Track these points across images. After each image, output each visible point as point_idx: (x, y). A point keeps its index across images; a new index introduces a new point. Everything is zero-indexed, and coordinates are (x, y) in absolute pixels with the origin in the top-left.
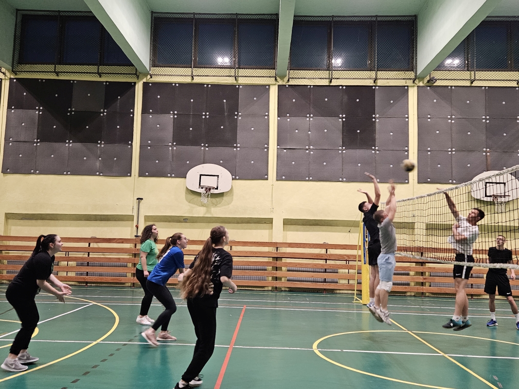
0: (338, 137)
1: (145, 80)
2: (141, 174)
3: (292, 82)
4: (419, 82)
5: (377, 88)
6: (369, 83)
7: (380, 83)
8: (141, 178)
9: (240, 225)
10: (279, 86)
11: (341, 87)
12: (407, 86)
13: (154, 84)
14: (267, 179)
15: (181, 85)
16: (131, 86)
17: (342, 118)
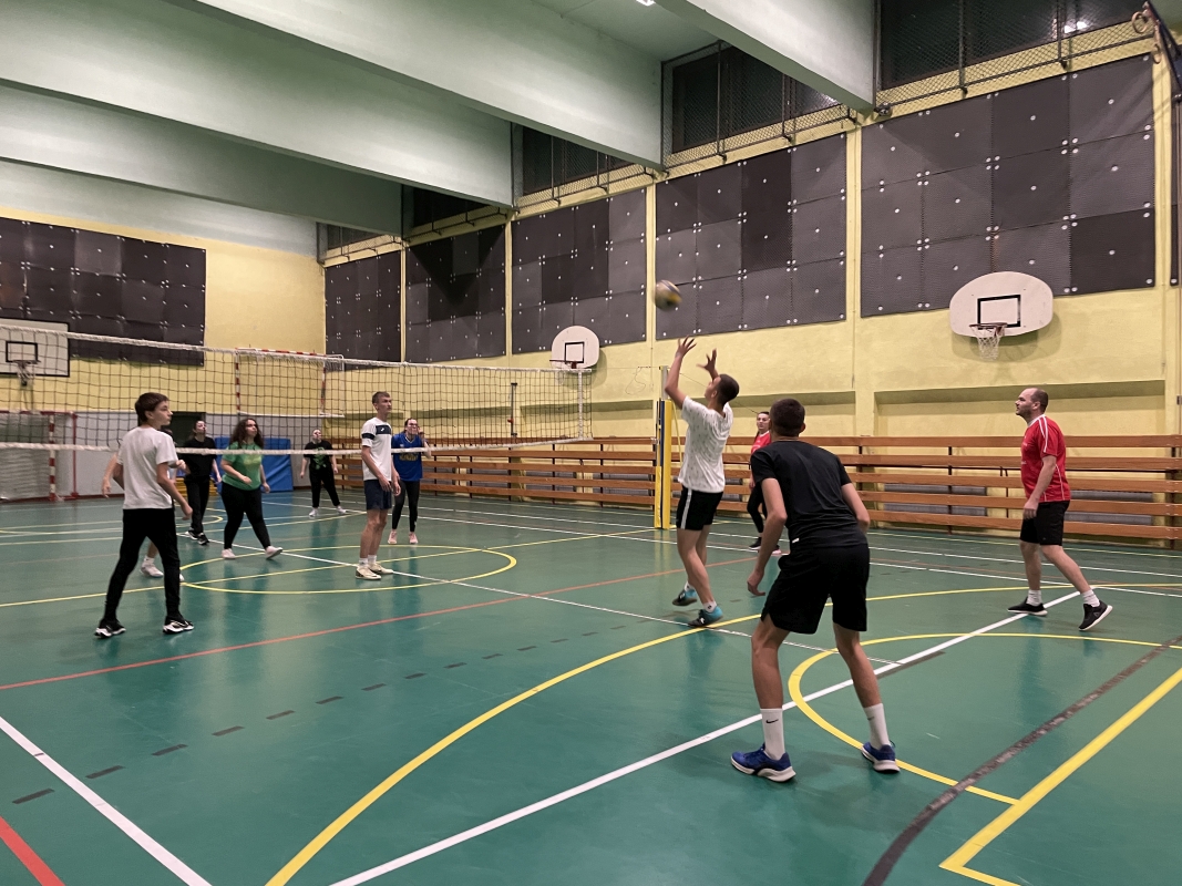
0: (735, 253)
1: (513, 219)
2: (515, 352)
3: (675, 174)
4: (865, 119)
5: (795, 149)
6: (782, 144)
7: (800, 139)
8: (515, 356)
9: (620, 413)
10: (657, 184)
11: (739, 164)
12: (845, 133)
13: (522, 220)
14: (645, 340)
15: (548, 214)
16: (501, 229)
17: (743, 218)
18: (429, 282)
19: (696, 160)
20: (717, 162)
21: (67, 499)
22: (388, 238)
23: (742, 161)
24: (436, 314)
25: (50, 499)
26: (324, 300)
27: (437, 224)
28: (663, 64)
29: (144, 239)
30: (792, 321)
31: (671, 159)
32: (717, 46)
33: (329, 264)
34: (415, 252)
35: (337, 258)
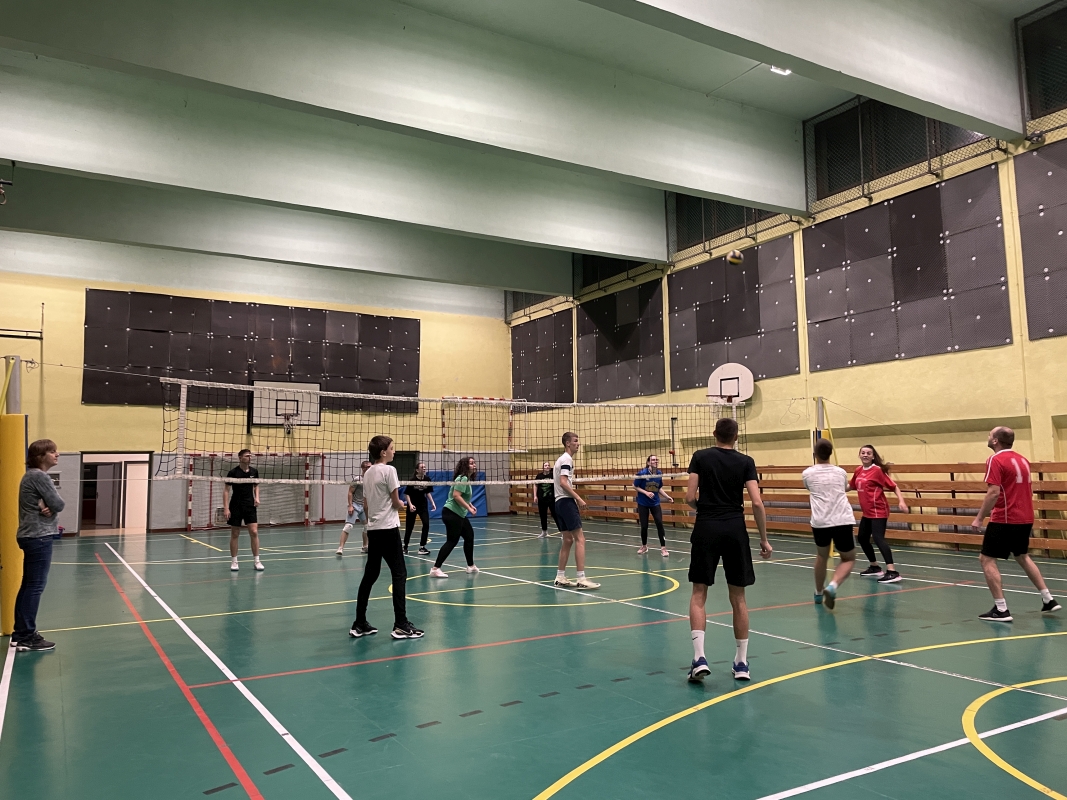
0: (887, 286)
1: (669, 273)
2: (673, 389)
3: (821, 218)
4: (1017, 148)
5: (943, 184)
6: (929, 180)
7: (948, 174)
8: (674, 393)
9: (777, 443)
10: (803, 230)
11: (886, 204)
12: (996, 164)
13: (677, 274)
14: (799, 373)
15: (701, 265)
16: (658, 282)
17: (892, 253)
18: (596, 333)
19: (841, 204)
20: (863, 203)
21: (317, 524)
22: (562, 298)
23: (888, 200)
24: (603, 360)
25: (304, 524)
26: (511, 354)
27: (603, 283)
28: (804, 123)
29: (375, 314)
30: (953, 347)
31: (816, 206)
32: (857, 100)
33: (514, 324)
34: (586, 308)
35: (520, 318)
